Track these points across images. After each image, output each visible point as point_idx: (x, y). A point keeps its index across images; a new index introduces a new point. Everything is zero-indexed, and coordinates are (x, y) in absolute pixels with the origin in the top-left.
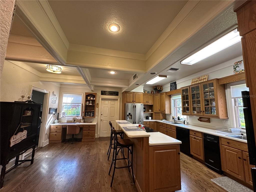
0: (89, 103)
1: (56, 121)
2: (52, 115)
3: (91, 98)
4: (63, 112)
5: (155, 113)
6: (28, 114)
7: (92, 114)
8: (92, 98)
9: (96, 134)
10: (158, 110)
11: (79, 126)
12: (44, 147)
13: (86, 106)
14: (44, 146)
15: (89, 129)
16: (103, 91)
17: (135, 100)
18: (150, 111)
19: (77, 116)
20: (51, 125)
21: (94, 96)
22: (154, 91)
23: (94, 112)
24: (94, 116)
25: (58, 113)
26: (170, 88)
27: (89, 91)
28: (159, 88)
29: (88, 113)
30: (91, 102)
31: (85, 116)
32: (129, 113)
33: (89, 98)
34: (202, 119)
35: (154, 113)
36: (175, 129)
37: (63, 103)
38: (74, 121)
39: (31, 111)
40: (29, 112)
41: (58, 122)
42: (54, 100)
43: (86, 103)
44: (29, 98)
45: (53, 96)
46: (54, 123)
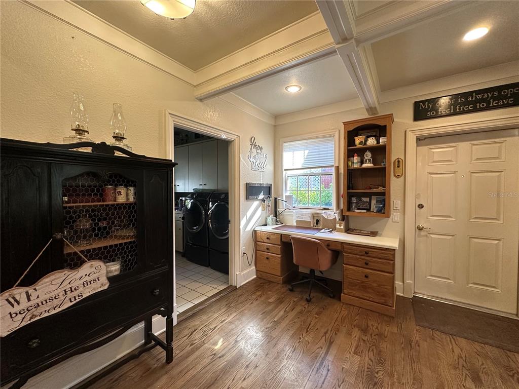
0: (362, 163)
1: (270, 219)
2: (256, 203)
3: (366, 141)
4: (288, 194)
6: (121, 199)
7: (377, 201)
8: (371, 142)
9: (398, 283)
11: (328, 245)
12: (241, 287)
13: (351, 174)
14: (242, 285)
15: (367, 264)
16: (424, 102)
19: (324, 209)
20: (258, 229)
21: (378, 129)
23: (383, 194)
24: (384, 209)
25: (276, 199)
27: (359, 114)
29: (361, 200)
30: (368, 155)
31: (349, 209)
33: (358, 140)
37: (285, 170)
38: (317, 224)
39: (132, 189)
40: (123, 190)
41: (275, 223)
42: (258, 162)
43: (350, 163)
44: (119, 138)
45: (254, 150)
46: (266, 225)
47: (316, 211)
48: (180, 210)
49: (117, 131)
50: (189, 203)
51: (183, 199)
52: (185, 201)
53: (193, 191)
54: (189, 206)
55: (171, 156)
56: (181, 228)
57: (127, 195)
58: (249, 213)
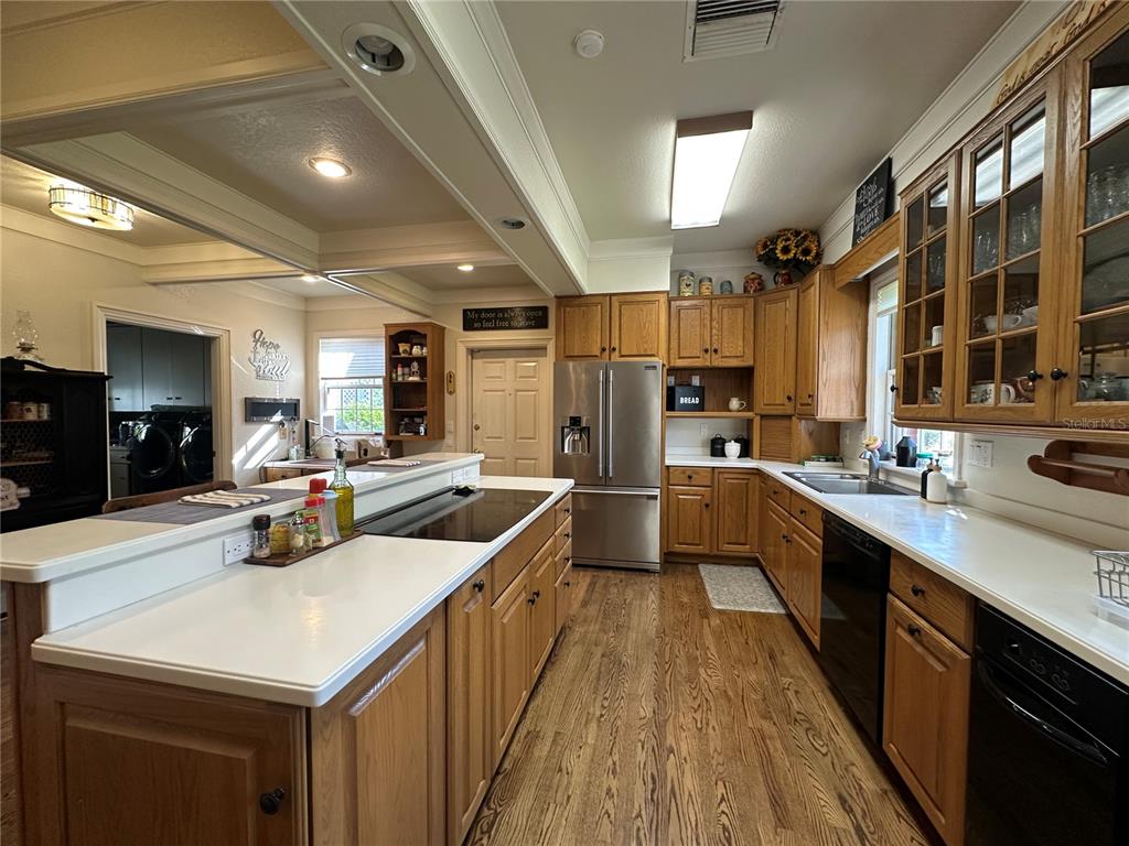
0: (409, 375)
1: (296, 451)
2: (265, 428)
3: (411, 349)
4: (327, 414)
5: (762, 417)
8: (416, 351)
10: (780, 399)
13: (394, 389)
16: (471, 310)
17: (615, 344)
18: (735, 403)
19: (372, 434)
20: (269, 464)
21: (421, 337)
22: (767, 276)
23: (425, 413)
25: (307, 423)
26: (855, 227)
28: (786, 250)
30: (415, 367)
31: (398, 433)
32: (571, 418)
33: (403, 348)
34: (1084, 462)
35: (757, 420)
36: (820, 527)
37: (323, 379)
38: (365, 454)
39: (45, 405)
40: (33, 407)
41: (303, 456)
42: (270, 366)
43: (394, 375)
44: (26, 349)
45: (261, 350)
46: (286, 459)
47: (359, 438)
48: (123, 445)
49: (23, 340)
50: (142, 431)
51: (131, 423)
52: (134, 427)
53: (150, 410)
54: (143, 436)
55: (102, 368)
56: (126, 475)
57: (39, 412)
58: (251, 443)
